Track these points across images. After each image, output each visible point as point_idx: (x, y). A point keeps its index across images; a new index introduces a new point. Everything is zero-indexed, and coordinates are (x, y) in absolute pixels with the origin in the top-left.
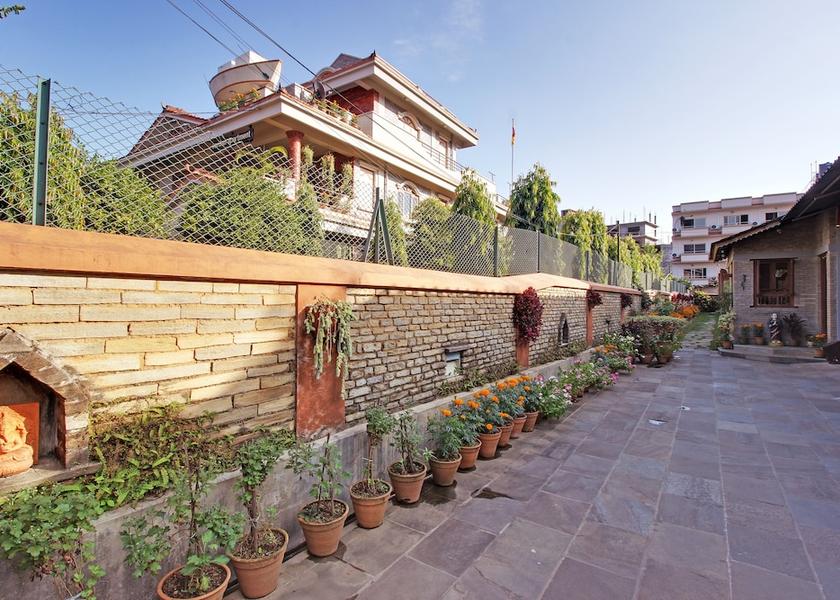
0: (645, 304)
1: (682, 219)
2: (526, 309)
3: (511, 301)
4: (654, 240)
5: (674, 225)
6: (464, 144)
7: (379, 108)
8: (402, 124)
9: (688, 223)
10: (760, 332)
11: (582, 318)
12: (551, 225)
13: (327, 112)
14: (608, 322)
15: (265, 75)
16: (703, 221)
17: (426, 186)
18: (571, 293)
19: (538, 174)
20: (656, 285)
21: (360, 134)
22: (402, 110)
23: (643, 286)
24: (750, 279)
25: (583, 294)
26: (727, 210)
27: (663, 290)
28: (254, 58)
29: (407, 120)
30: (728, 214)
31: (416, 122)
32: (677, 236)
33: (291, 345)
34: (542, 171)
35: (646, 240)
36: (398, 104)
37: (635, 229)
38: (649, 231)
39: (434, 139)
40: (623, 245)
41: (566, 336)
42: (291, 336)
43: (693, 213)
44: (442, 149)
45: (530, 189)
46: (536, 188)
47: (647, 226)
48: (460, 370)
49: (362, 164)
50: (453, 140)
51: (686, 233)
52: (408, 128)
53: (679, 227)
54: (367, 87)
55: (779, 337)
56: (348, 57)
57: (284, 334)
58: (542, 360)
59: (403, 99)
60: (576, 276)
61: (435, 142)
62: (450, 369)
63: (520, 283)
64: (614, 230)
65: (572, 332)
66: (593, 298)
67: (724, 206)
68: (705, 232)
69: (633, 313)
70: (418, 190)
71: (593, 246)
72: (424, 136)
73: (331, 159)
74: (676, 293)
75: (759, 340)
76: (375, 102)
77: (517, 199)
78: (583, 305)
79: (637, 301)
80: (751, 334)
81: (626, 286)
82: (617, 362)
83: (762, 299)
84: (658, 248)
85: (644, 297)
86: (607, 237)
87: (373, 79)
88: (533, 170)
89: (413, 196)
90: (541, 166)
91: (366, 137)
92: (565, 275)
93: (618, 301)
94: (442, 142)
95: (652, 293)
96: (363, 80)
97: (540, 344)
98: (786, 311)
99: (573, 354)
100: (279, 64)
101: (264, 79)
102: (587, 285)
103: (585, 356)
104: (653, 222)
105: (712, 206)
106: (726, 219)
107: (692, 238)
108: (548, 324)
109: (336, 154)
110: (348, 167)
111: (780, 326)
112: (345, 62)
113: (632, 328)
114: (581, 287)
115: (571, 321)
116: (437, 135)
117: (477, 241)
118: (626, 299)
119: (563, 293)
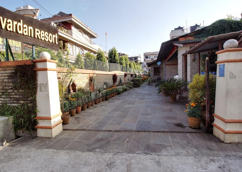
0: (136, 76)
1: (146, 56)
2: (115, 77)
3: (112, 76)
4: (140, 61)
5: (144, 58)
6: (94, 37)
7: (73, 28)
8: (79, 32)
9: (147, 57)
10: (155, 80)
11: (124, 79)
12: (117, 60)
13: (61, 30)
14: (128, 80)
15: (34, 13)
16: (150, 57)
17: (86, 49)
18: (122, 74)
19: (114, 49)
20: (139, 72)
21: (69, 35)
22: (79, 29)
23: (136, 73)
24: (153, 71)
25: (124, 74)
26: (154, 54)
27: (140, 74)
28: (30, 7)
29: (80, 31)
30: (155, 55)
31: (82, 32)
32: (145, 60)
33: (89, 81)
34: (115, 48)
35: (139, 61)
36: (78, 27)
37: (136, 58)
38: (139, 59)
39: (87, 36)
40: (132, 63)
41: (121, 82)
42: (89, 80)
43: (148, 55)
44: (89, 39)
45: (112, 52)
46: (114, 52)
47: (139, 58)
48: (106, 86)
49: (70, 43)
50: (91, 36)
51: (147, 60)
52: (80, 33)
53: (145, 58)
54: (69, 22)
55: (157, 81)
56: (62, 13)
57: (88, 80)
58: (117, 86)
59: (79, 26)
60: (122, 71)
61: (87, 37)
62: (105, 86)
63: (113, 73)
64: (131, 59)
65: (122, 81)
66: (125, 75)
67: (154, 53)
68: (150, 60)
69: (133, 78)
70: (83, 50)
71: (126, 64)
72: (84, 35)
73: (62, 42)
74: (143, 74)
75: (154, 82)
76: (72, 27)
77: (110, 54)
78: (124, 76)
79: (134, 76)
80: (153, 81)
81: (132, 73)
82: (130, 86)
83: (155, 74)
84: (141, 63)
85: (136, 75)
86: (129, 62)
87: (71, 21)
88: (113, 48)
89: (83, 51)
90: (114, 47)
91: (71, 36)
92: (120, 71)
93: (130, 76)
94: (89, 37)
95: (137, 74)
96: (69, 21)
97: (117, 83)
98: (159, 76)
99: (122, 85)
100: (39, 10)
101: (34, 14)
102: (124, 73)
103: (124, 86)
104: (140, 57)
105: (152, 53)
106: (154, 56)
107: (148, 61)
108: (118, 80)
109: (63, 41)
110: (66, 44)
111: (157, 79)
112: (62, 14)
113: (133, 81)
114: (123, 73)
115: (122, 79)
116: (88, 35)
117: (103, 64)
118: (132, 75)
119: (120, 74)
